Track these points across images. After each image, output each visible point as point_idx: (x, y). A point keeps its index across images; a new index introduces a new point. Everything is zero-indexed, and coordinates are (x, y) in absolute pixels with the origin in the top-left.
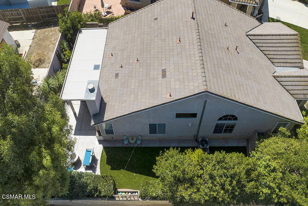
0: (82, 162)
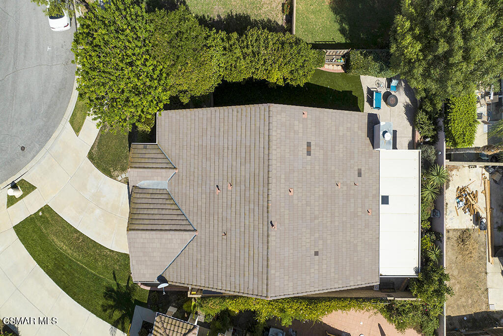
0: (382, 100)
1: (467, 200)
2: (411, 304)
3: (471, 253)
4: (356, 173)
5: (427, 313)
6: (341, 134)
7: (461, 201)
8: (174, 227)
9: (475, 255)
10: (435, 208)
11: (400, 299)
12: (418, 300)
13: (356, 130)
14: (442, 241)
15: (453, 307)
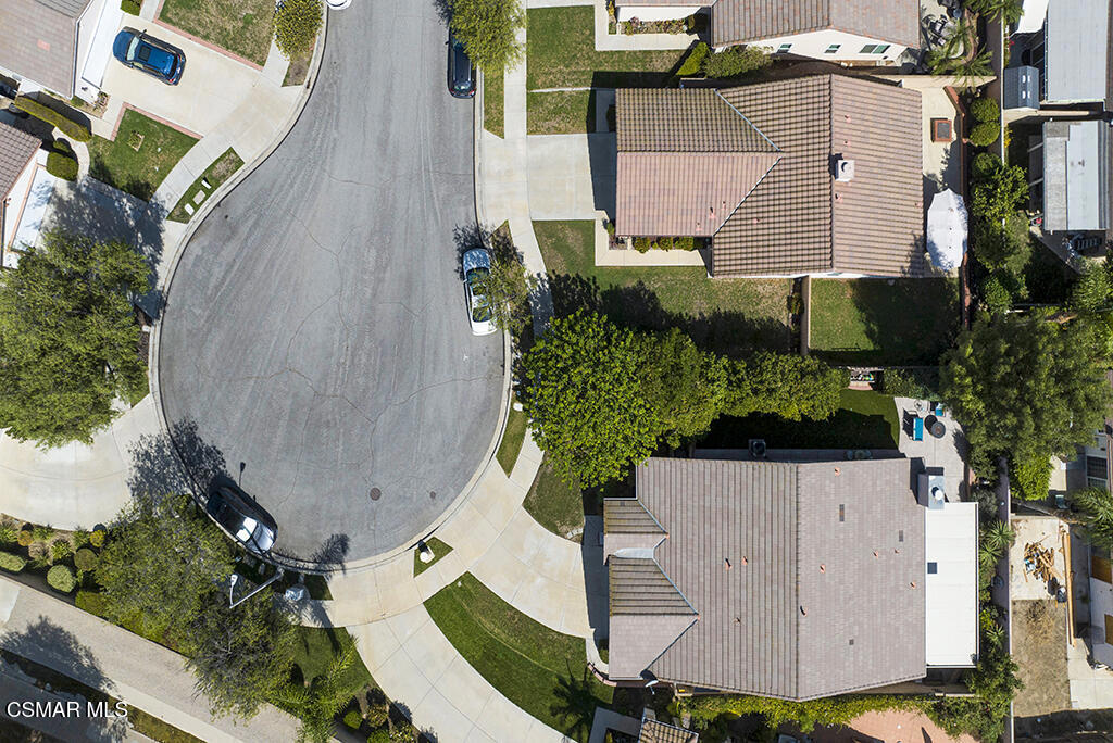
0: (924, 427)
1: (1039, 561)
2: (967, 702)
3: (1046, 632)
4: (897, 537)
5: (987, 714)
6: (879, 489)
7: (1032, 562)
8: (669, 610)
9: (1051, 634)
10: (997, 574)
11: (952, 695)
12: (976, 697)
13: (896, 482)
14: (1006, 619)
15: (1022, 706)
